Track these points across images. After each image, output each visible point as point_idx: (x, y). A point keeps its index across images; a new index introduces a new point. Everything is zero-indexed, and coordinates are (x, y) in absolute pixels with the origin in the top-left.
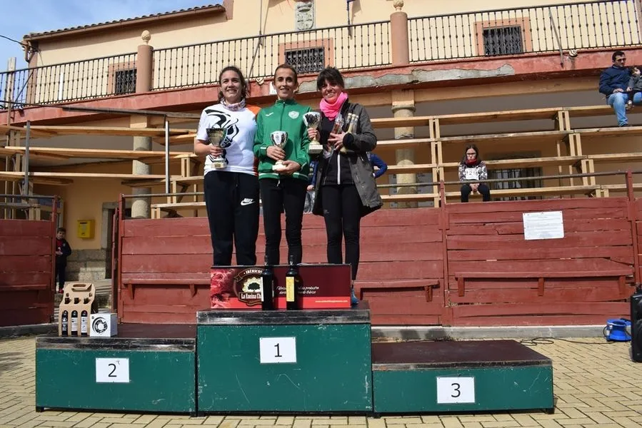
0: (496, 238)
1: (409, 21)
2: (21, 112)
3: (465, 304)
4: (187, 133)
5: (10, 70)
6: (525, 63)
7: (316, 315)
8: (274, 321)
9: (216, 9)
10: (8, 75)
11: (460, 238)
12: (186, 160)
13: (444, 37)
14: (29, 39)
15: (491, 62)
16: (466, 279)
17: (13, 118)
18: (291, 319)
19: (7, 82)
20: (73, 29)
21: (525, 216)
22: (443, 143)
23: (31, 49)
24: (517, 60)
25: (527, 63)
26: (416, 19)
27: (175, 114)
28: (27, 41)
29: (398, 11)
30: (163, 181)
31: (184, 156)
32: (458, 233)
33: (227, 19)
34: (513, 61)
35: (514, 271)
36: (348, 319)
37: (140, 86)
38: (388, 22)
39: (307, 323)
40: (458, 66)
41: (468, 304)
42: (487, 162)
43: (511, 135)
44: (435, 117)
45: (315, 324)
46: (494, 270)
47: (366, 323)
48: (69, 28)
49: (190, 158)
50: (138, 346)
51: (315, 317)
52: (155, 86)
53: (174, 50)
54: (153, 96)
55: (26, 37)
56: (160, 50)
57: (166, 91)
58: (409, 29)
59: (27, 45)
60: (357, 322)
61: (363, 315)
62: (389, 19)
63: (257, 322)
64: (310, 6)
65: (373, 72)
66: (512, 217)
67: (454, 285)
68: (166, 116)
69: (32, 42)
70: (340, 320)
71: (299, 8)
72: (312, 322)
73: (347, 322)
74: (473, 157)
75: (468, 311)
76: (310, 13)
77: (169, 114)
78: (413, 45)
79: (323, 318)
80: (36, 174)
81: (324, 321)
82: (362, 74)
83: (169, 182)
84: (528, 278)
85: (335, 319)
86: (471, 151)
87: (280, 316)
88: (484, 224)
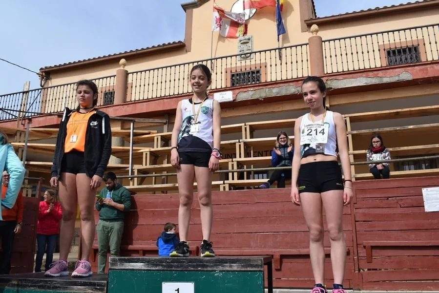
0: (399, 211)
1: (323, 43)
2: (30, 120)
3: (373, 270)
4: (149, 134)
5: (25, 90)
6: (420, 70)
7: (213, 262)
8: (175, 267)
9: (179, 44)
10: (23, 94)
11: (366, 211)
12: (146, 154)
13: (352, 54)
14: (44, 70)
15: (391, 70)
16: (373, 247)
17: (24, 125)
18: (190, 266)
19: (22, 99)
20: (75, 62)
21: (424, 191)
22: (353, 135)
23: (45, 78)
24: (413, 68)
25: (423, 70)
26: (329, 41)
27: (142, 120)
28: (42, 72)
29: (314, 35)
30: (128, 169)
31: (145, 150)
32: (364, 207)
33: (187, 52)
34: (410, 68)
35: (417, 240)
36: (243, 266)
37: (117, 100)
38: (306, 44)
39: (205, 269)
40: (364, 75)
41: (376, 270)
42: (391, 149)
43: (411, 127)
44: (346, 115)
45: (212, 271)
46: (398, 239)
47: (260, 271)
48: (72, 62)
49: (150, 151)
50: (59, 287)
51: (212, 264)
52: (128, 100)
53: (143, 73)
54: (126, 106)
55: (41, 69)
56: (133, 73)
57: (136, 102)
58: (324, 49)
59: (42, 75)
60: (252, 269)
61: (256, 263)
62: (308, 42)
63: (160, 268)
64: (249, 39)
65: (296, 83)
66: (412, 191)
67: (363, 253)
68: (135, 121)
69: (45, 72)
70: (235, 267)
71: (240, 41)
72: (209, 269)
73: (242, 269)
74: (378, 144)
75: (375, 276)
76: (249, 44)
77: (137, 120)
78: (327, 61)
79: (219, 265)
80: (32, 163)
81: (221, 268)
82: (286, 85)
83: (132, 170)
84: (430, 246)
85: (231, 266)
86: (376, 139)
87: (181, 262)
88: (388, 198)
